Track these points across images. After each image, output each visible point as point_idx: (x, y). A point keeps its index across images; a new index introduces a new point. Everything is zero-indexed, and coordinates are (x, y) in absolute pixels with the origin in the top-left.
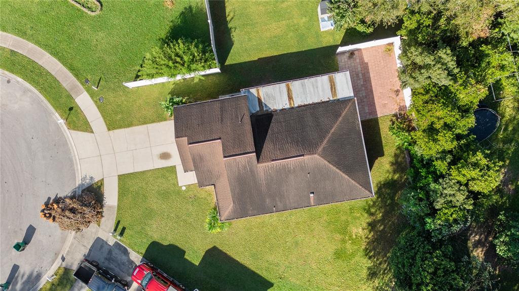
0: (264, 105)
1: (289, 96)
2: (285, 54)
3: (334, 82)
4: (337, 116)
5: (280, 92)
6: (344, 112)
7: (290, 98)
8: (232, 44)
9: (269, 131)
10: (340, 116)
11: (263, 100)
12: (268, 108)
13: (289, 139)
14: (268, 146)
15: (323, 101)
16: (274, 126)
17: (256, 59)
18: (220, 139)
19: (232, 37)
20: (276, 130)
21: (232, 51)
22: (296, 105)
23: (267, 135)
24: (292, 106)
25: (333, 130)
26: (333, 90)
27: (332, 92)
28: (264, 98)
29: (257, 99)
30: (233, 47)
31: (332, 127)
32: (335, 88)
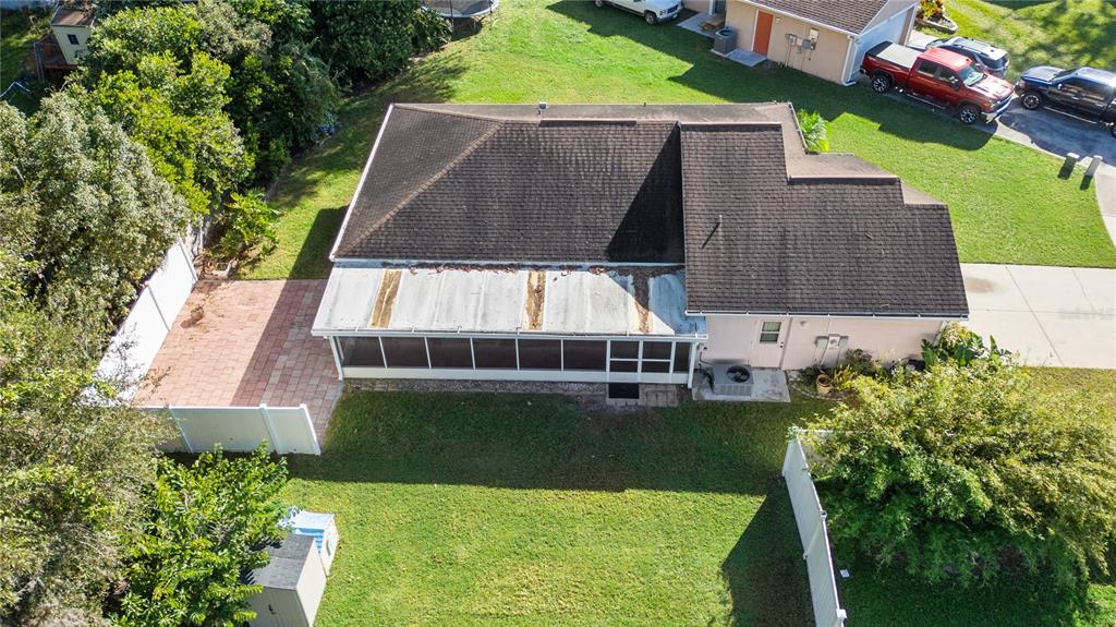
0: (631, 288)
1: (541, 297)
2: (513, 487)
3: (378, 308)
4: (407, 214)
5: (566, 311)
6: (384, 220)
7: (538, 294)
8: (729, 567)
9: (626, 207)
10: (401, 213)
11: (631, 300)
12: (619, 278)
13: (571, 176)
14: (640, 162)
15: (434, 271)
16: (610, 219)
17: (630, 494)
18: (792, 182)
19: (728, 596)
20: (606, 206)
21: (732, 542)
22: (524, 273)
23: (637, 197)
24: (535, 274)
25: (437, 176)
26: (388, 291)
27: (396, 287)
28: (625, 304)
29: (652, 302)
30: (725, 555)
31: (437, 185)
32: (383, 292)
